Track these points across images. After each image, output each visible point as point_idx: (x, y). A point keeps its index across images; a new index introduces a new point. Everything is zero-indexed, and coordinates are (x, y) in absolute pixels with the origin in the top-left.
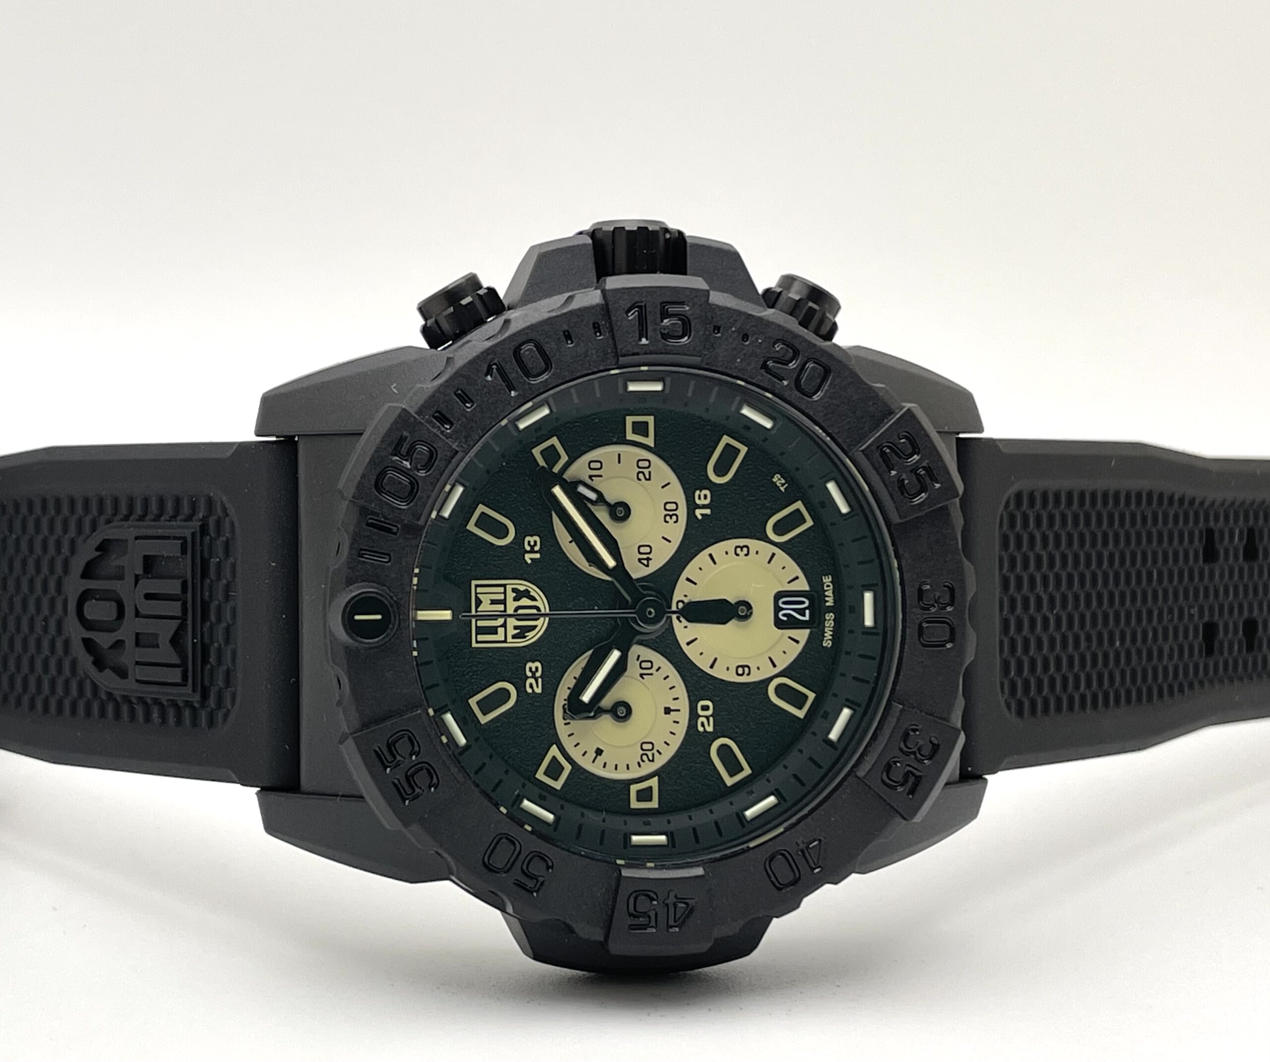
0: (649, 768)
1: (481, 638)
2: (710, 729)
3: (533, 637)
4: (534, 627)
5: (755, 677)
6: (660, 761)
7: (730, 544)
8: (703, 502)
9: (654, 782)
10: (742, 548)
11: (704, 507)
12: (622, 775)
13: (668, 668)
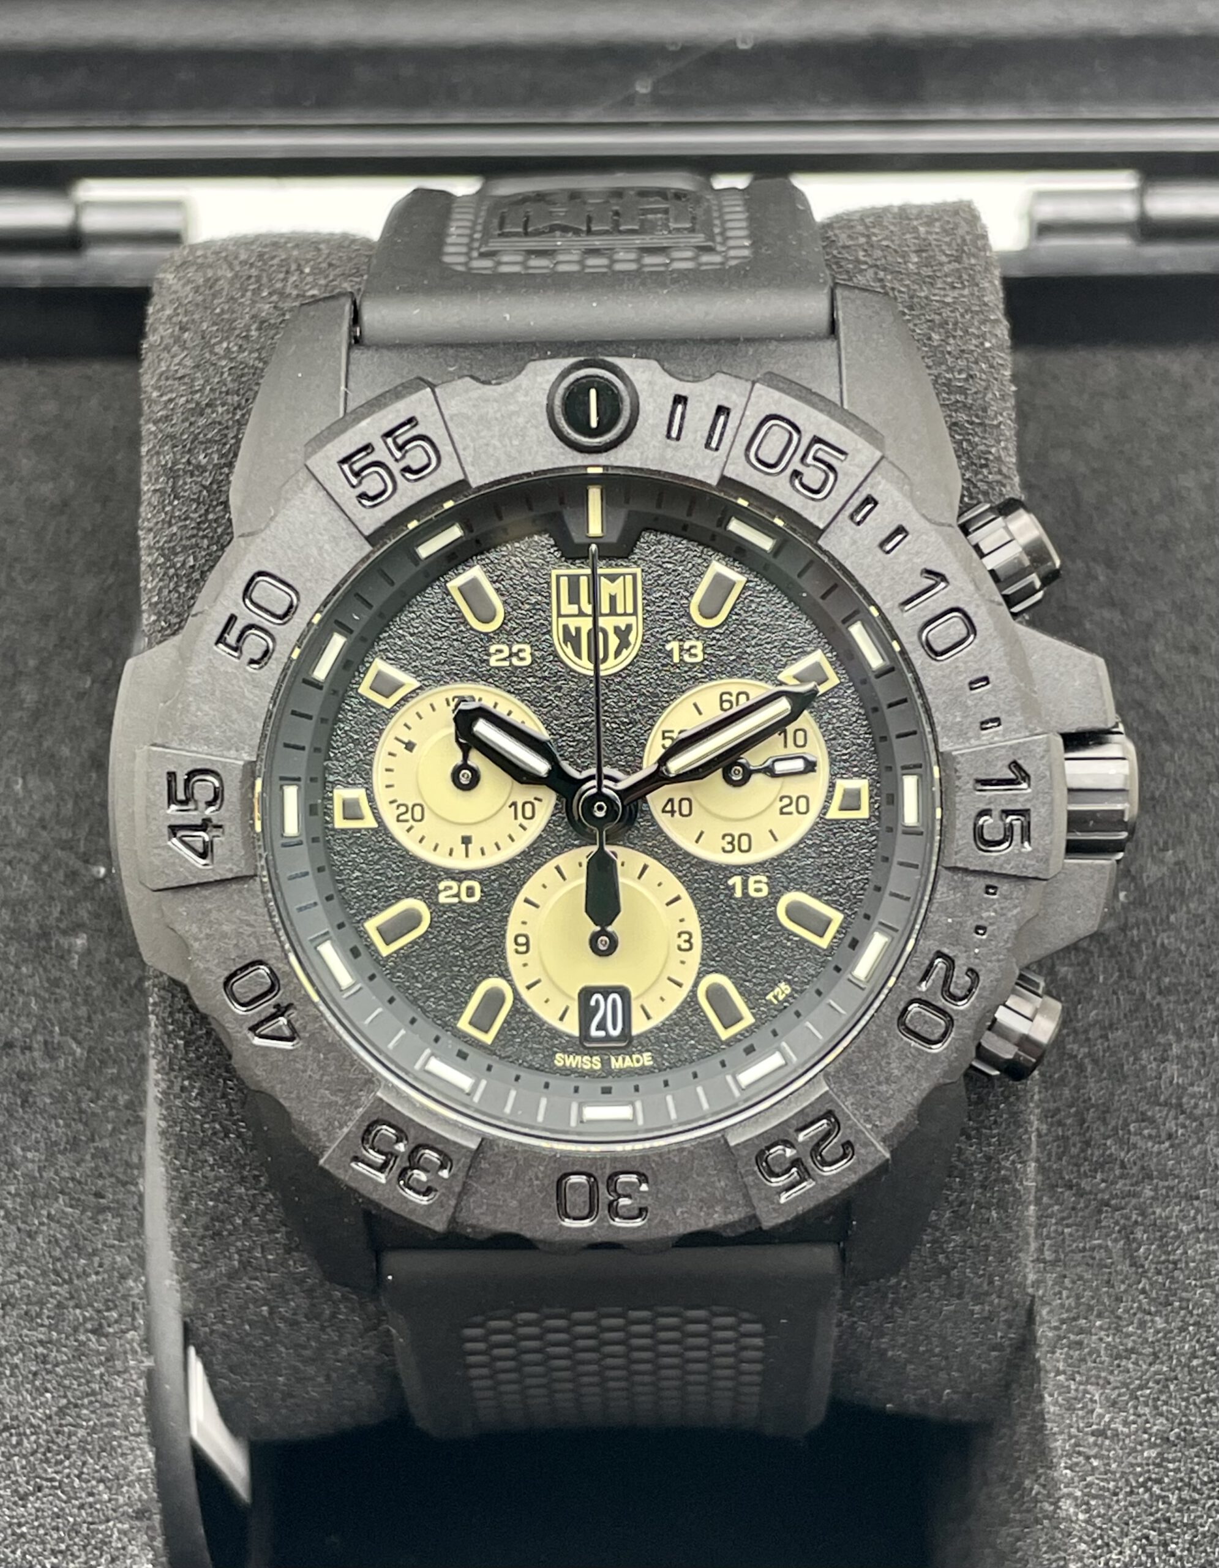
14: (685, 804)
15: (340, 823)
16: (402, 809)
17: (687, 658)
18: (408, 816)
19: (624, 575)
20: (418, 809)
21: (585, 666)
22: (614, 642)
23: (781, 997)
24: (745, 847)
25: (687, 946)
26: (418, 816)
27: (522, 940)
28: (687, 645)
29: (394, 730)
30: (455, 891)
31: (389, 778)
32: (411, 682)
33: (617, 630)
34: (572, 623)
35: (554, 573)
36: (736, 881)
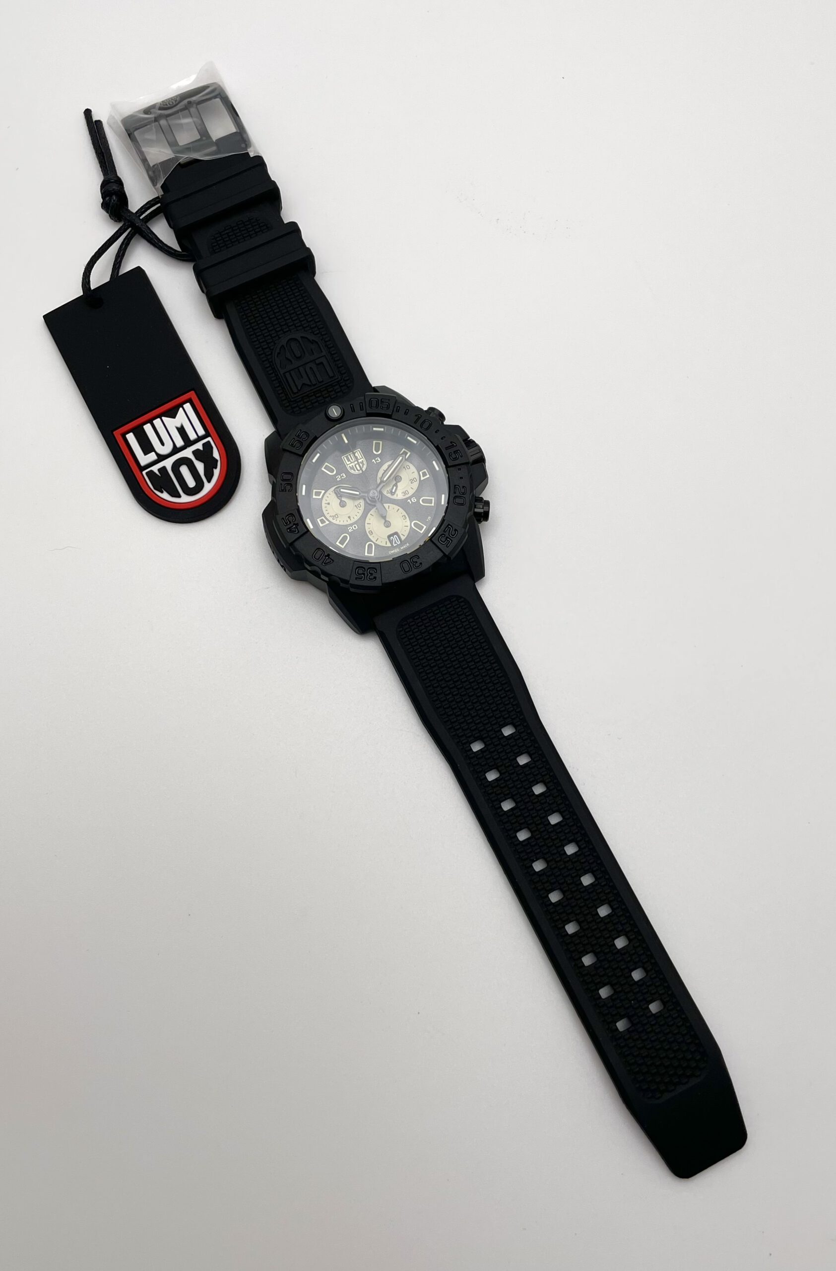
0: (331, 519)
1: (345, 458)
2: (350, 531)
3: (352, 472)
4: (355, 471)
5: (370, 537)
6: (334, 521)
7: (404, 513)
8: (413, 500)
9: (327, 522)
10: (405, 517)
11: (411, 501)
12: (325, 513)
13: (361, 512)
15: (321, 525)
16: (333, 517)
17: (377, 462)
19: (357, 451)
21: (357, 473)
22: (361, 465)
23: (429, 519)
24: (407, 493)
26: (337, 517)
27: (370, 532)
28: (376, 459)
29: (324, 501)
30: (351, 528)
31: (327, 512)
32: (323, 491)
33: (360, 462)
34: (351, 465)
35: (342, 457)
36: (409, 500)
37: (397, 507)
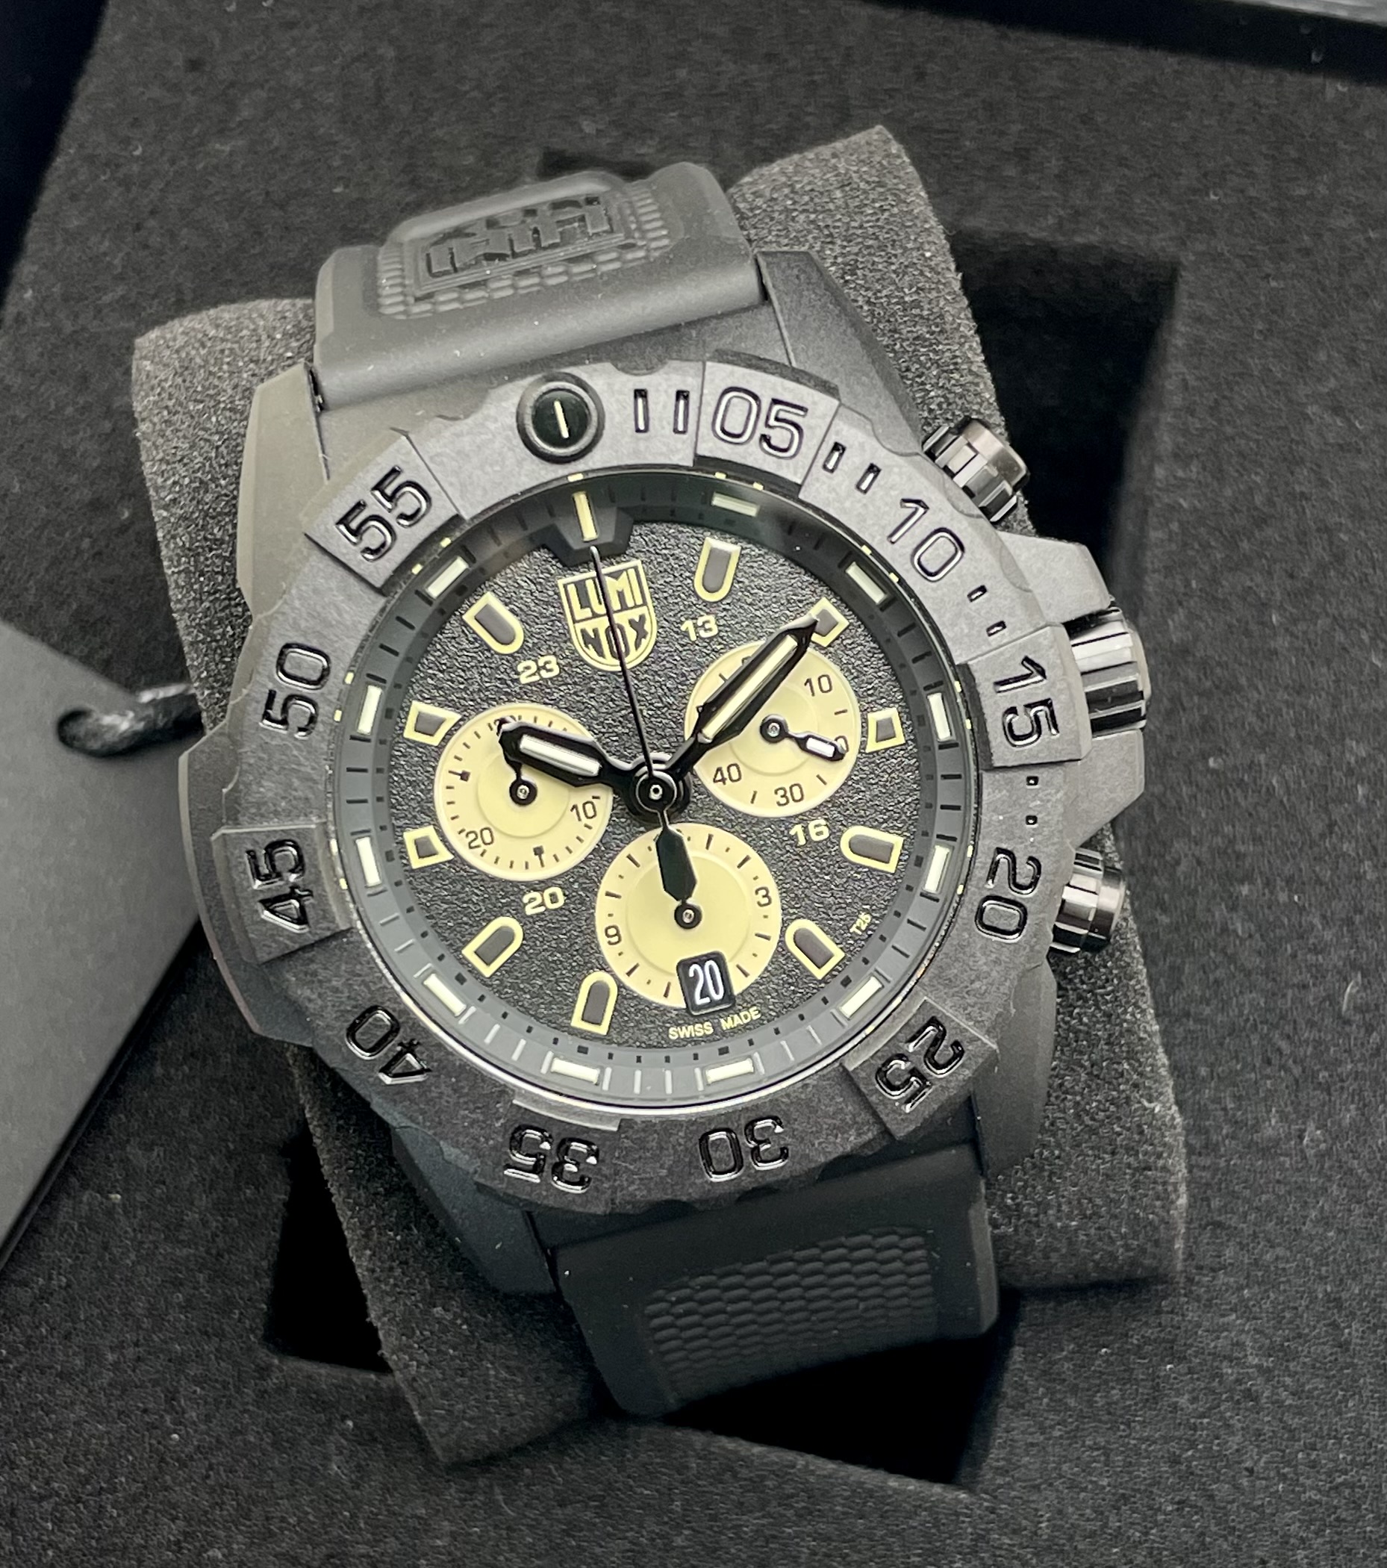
14: (733, 769)
15: (416, 863)
16: (472, 836)
17: (703, 634)
18: (479, 842)
19: (626, 570)
20: (486, 833)
21: (611, 664)
22: (631, 635)
23: (863, 928)
24: (797, 796)
25: (766, 900)
26: (488, 839)
27: (612, 932)
28: (700, 622)
29: (446, 763)
30: (539, 901)
31: (452, 810)
32: (451, 717)
33: (631, 622)
34: (589, 626)
35: (561, 583)
36: (797, 830)
37: (743, 849)
